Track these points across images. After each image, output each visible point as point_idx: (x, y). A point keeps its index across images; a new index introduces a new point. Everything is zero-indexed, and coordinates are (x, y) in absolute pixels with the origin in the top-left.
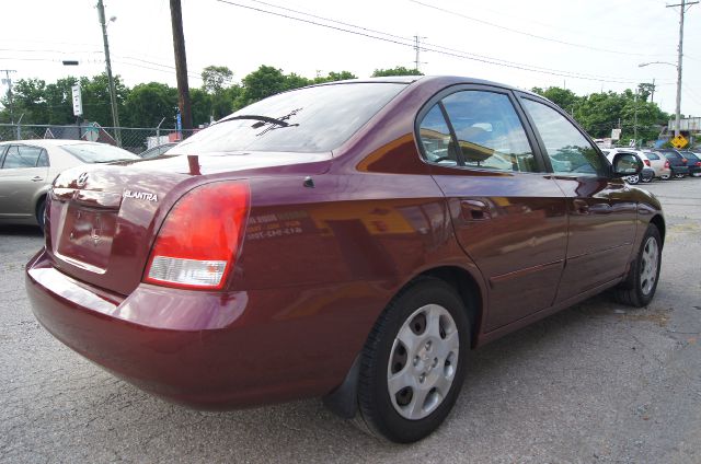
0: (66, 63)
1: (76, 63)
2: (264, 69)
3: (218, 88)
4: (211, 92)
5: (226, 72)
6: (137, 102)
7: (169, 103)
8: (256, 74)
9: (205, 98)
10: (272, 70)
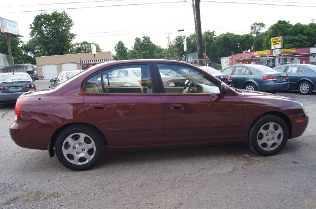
0: (179, 31)
1: (183, 30)
2: (280, 22)
3: (257, 33)
4: (254, 35)
5: (262, 25)
6: (221, 42)
7: (234, 41)
8: (276, 25)
9: (251, 38)
10: (284, 22)
